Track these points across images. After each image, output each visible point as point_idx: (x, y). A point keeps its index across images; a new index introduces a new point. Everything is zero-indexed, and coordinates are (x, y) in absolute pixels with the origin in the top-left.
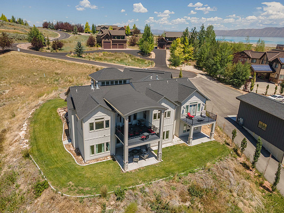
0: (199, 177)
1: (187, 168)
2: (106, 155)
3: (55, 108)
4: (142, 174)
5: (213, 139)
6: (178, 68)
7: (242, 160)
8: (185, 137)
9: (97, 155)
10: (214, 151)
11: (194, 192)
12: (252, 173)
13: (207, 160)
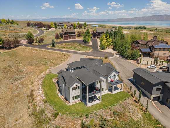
0: (117, 107)
1: (112, 104)
2: (78, 100)
3: (51, 79)
4: (94, 107)
5: (122, 90)
6: (104, 51)
7: (134, 99)
8: (110, 90)
9: (75, 100)
10: (123, 96)
11: (115, 113)
12: (138, 105)
13: (120, 100)
